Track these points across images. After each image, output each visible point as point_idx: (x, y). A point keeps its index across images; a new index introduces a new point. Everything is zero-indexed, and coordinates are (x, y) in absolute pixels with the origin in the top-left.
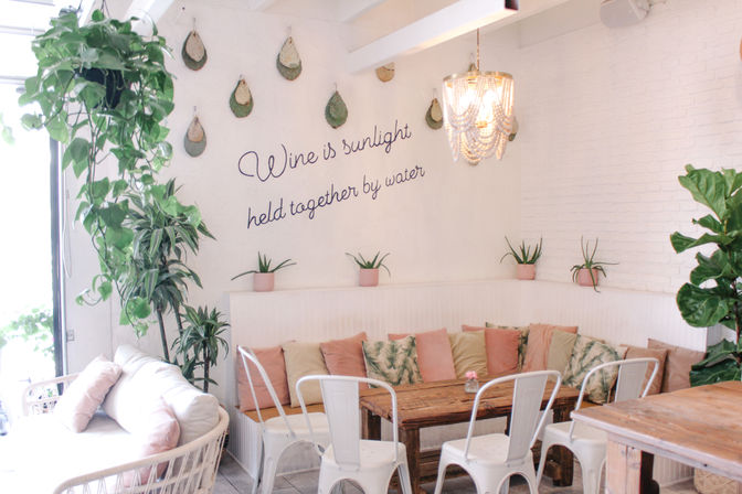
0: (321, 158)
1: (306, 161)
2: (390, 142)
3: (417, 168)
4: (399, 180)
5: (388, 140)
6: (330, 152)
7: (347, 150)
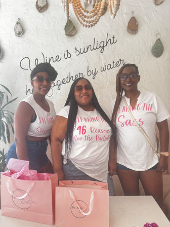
0: (63, 58)
1: (54, 60)
2: (103, 47)
3: (120, 60)
4: (109, 68)
5: (102, 45)
6: (68, 55)
7: (78, 53)
